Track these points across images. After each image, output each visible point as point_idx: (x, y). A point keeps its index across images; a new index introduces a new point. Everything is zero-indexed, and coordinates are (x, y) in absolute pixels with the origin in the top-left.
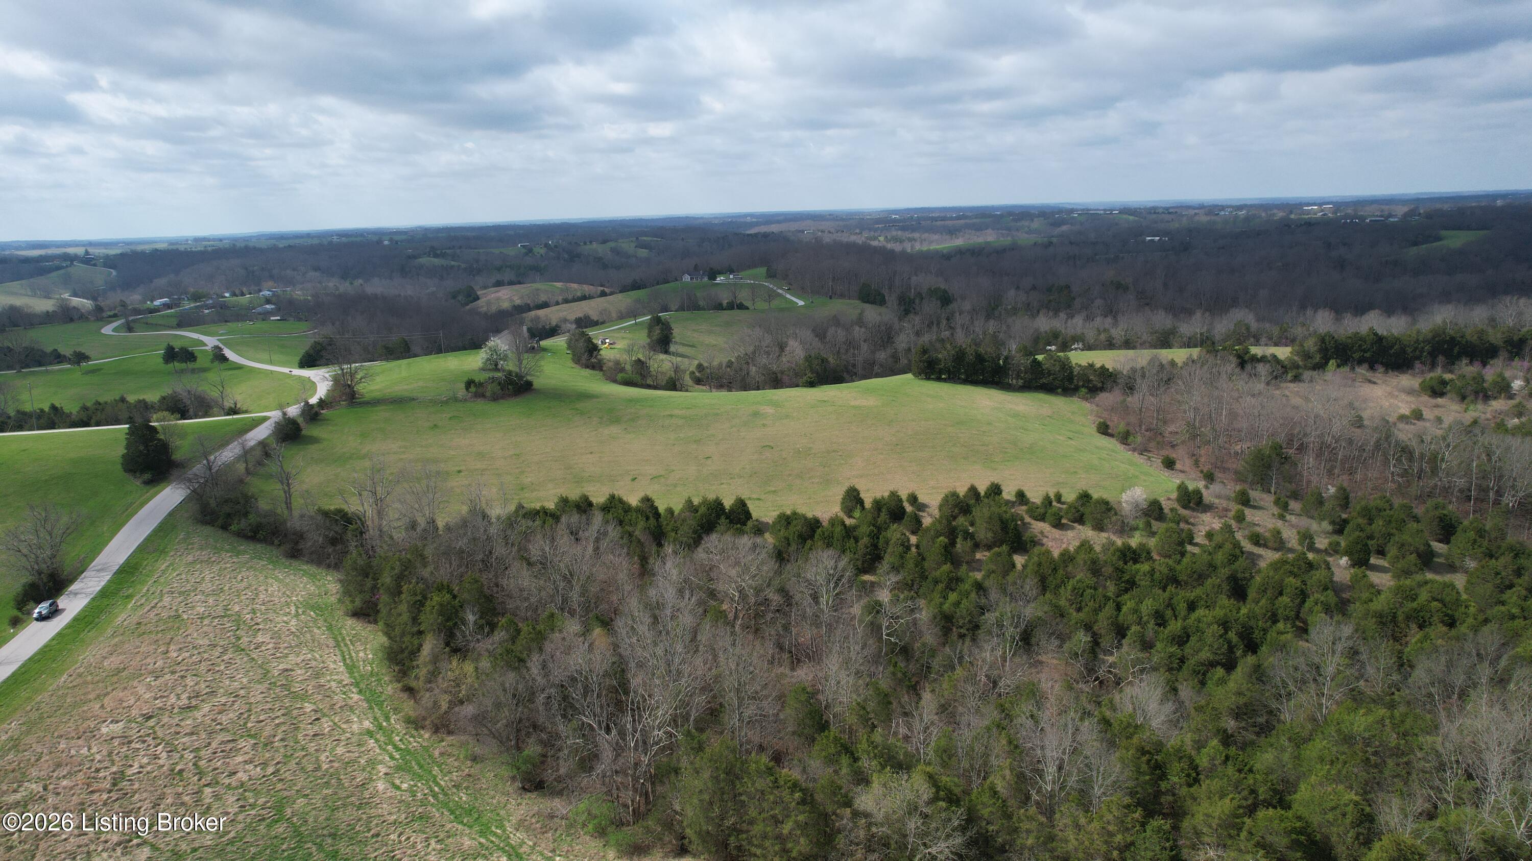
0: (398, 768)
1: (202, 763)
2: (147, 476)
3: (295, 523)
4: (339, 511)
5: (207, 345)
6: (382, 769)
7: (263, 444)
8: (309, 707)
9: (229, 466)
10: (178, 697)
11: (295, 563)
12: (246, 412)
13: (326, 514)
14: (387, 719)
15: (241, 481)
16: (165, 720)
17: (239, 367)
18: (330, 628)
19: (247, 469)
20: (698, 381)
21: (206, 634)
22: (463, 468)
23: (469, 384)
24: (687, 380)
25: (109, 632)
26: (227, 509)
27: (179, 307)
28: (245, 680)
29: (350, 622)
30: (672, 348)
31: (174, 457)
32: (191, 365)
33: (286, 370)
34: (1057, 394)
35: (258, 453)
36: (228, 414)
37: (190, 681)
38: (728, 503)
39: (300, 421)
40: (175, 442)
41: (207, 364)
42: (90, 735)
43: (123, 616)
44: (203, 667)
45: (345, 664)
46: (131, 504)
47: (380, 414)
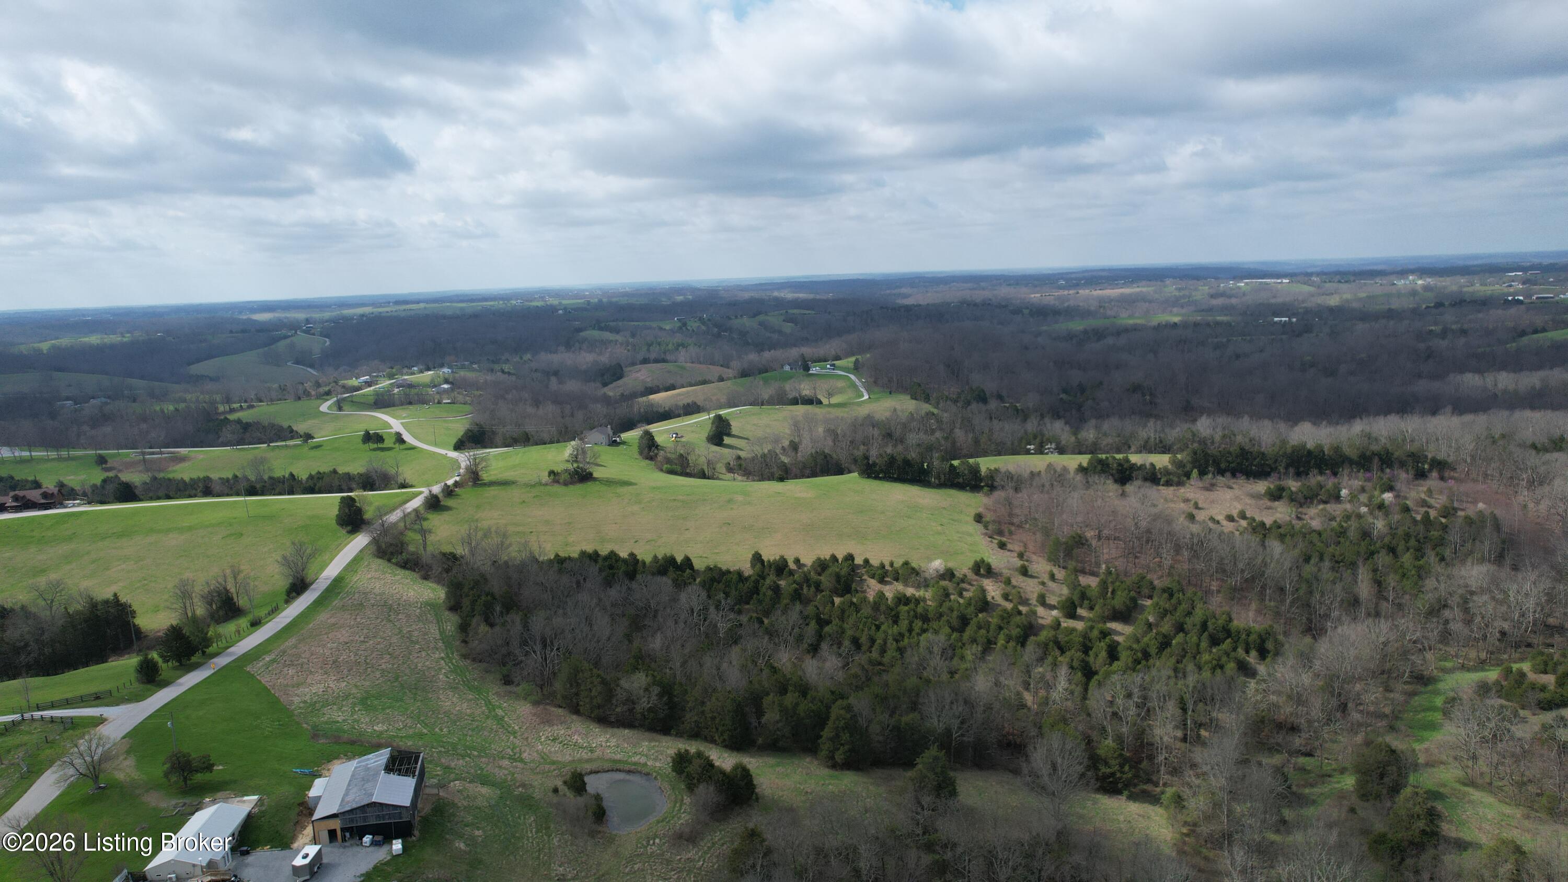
0: (451, 671)
1: (368, 661)
2: (349, 528)
3: (426, 558)
4: (451, 553)
5: (391, 428)
6: (444, 671)
7: (416, 511)
8: (417, 646)
9: (395, 524)
10: (360, 637)
11: (426, 582)
12: (411, 486)
13: (444, 554)
14: (453, 654)
15: (402, 533)
16: (353, 645)
17: (413, 448)
18: (436, 615)
19: (405, 526)
20: (730, 470)
21: (374, 613)
22: (534, 530)
23: (552, 473)
24: (721, 468)
25: (330, 608)
26: (391, 549)
27: (377, 384)
28: (390, 634)
29: (447, 613)
30: (727, 440)
31: (364, 517)
32: (380, 446)
33: (443, 452)
34: (966, 491)
35: (413, 516)
36: (399, 488)
37: (365, 631)
38: (679, 559)
39: (440, 496)
40: (366, 508)
41: (391, 445)
42: (324, 646)
43: (336, 602)
44: (372, 626)
45: (440, 631)
46: (341, 544)
47: (492, 491)
